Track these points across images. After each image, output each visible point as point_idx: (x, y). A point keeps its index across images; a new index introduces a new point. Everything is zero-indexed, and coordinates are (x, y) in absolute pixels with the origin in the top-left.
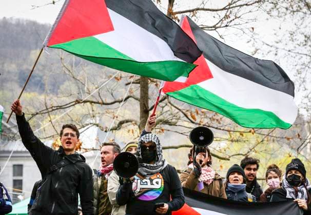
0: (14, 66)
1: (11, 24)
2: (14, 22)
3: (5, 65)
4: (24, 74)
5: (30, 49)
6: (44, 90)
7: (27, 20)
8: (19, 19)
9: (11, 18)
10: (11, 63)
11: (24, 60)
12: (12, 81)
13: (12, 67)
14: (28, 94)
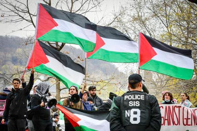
0: (10, 55)
1: (9, 38)
2: (10, 37)
3: (7, 55)
4: (14, 58)
5: (16, 48)
6: (22, 65)
7: (15, 36)
8: (12, 36)
9: (9, 36)
10: (9, 53)
11: (14, 52)
12: (9, 61)
13: (9, 55)
14: (16, 66)
